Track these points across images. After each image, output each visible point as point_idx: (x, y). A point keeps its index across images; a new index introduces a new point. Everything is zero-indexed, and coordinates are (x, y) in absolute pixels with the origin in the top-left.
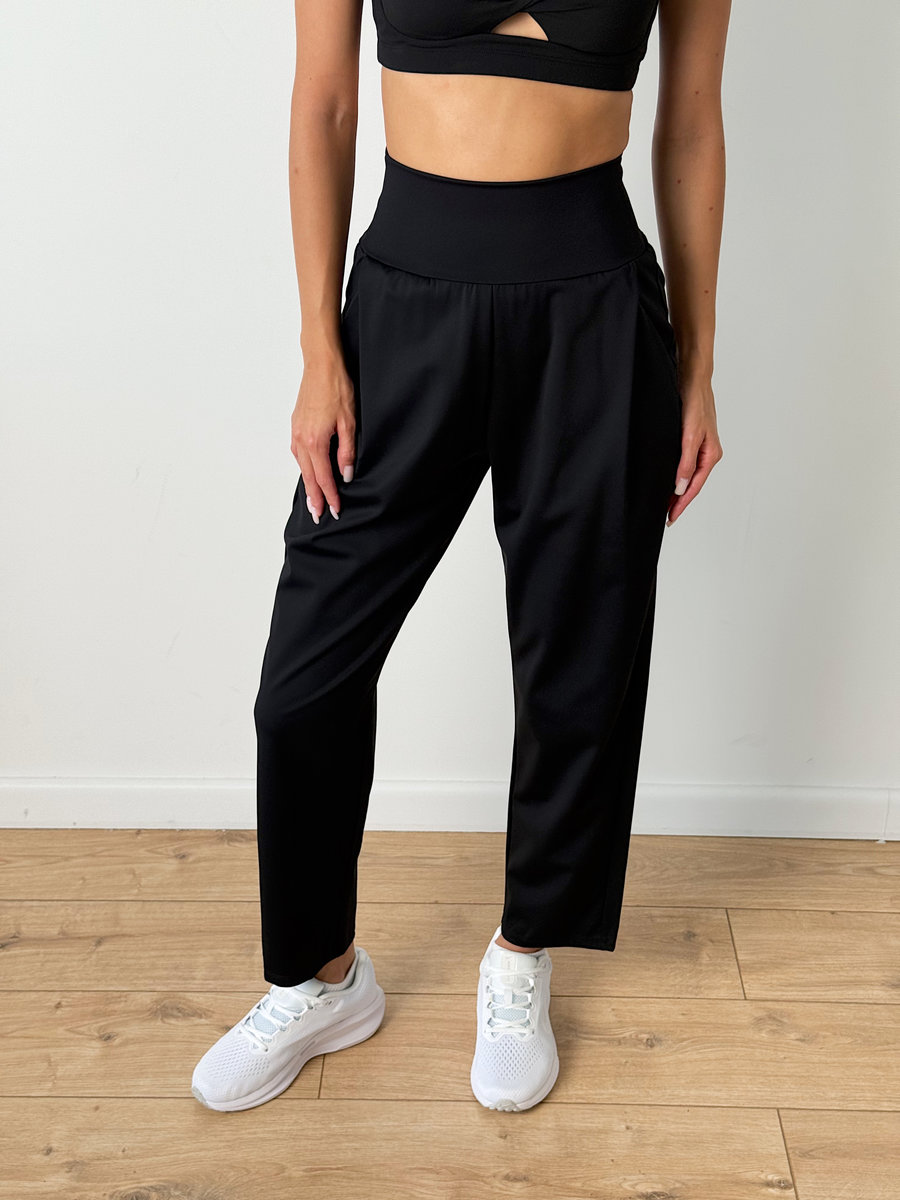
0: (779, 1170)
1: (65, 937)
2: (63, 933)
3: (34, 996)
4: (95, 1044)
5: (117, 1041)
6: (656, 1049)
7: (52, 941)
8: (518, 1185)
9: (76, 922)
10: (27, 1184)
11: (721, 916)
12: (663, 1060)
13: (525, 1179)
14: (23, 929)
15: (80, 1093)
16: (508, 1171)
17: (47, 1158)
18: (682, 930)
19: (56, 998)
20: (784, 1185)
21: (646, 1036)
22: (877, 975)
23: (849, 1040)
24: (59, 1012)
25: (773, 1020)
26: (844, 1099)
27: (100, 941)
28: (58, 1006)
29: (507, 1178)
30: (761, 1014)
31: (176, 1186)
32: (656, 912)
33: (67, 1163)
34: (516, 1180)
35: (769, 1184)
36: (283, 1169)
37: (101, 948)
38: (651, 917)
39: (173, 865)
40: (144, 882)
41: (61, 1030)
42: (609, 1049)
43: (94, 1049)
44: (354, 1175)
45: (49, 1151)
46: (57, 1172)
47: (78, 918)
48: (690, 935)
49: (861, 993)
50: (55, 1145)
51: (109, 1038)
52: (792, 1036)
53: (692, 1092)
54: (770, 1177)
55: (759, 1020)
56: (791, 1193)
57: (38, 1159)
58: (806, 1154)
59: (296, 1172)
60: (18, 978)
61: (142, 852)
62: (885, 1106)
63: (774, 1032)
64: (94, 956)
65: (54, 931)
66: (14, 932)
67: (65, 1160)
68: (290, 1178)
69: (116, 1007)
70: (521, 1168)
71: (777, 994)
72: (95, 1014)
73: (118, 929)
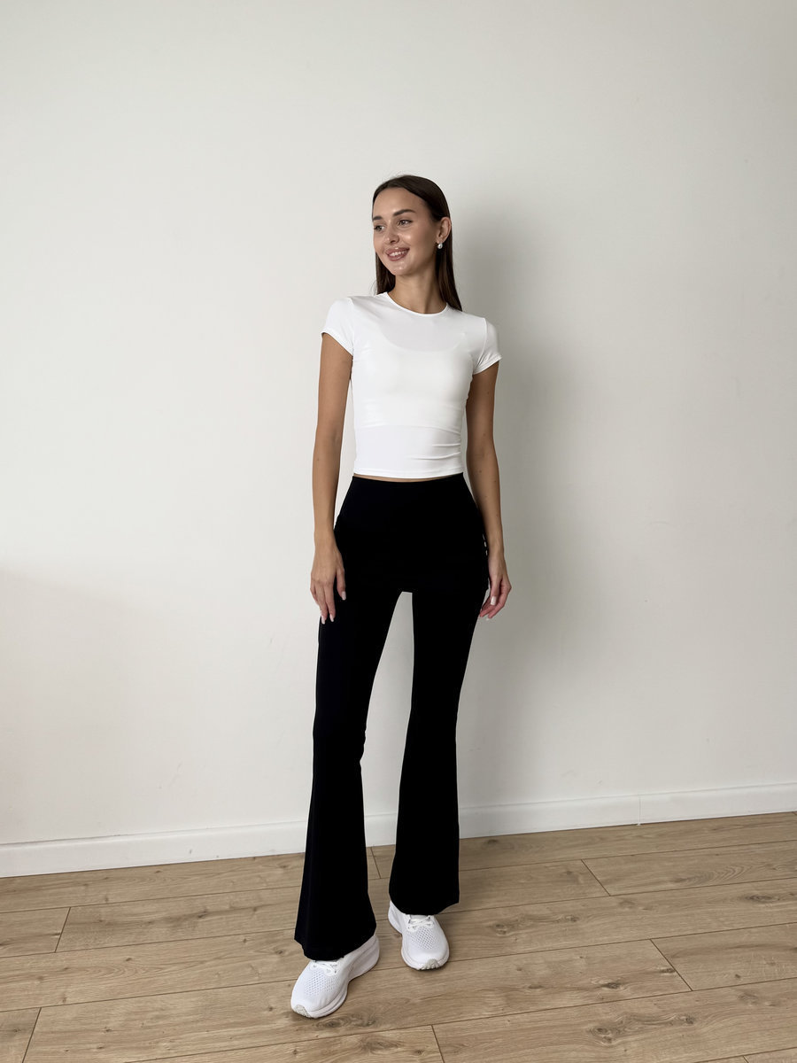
0: (665, 965)
1: (233, 909)
2: (231, 907)
3: (229, 938)
4: (275, 956)
5: (287, 953)
6: (578, 922)
7: (226, 912)
8: (538, 990)
9: (237, 902)
10: (265, 1026)
11: (579, 863)
12: (584, 926)
13: (540, 987)
14: (208, 908)
15: (277, 980)
16: (529, 985)
17: (271, 1013)
18: (564, 871)
19: (242, 938)
20: (672, 972)
21: (569, 917)
22: (666, 878)
23: (667, 906)
24: (247, 944)
25: (626, 902)
26: (679, 931)
27: (255, 909)
28: (245, 941)
29: (530, 988)
30: (621, 901)
31: (353, 1016)
32: (548, 865)
33: (284, 1014)
34: (536, 988)
35: (663, 971)
36: (408, 1000)
37: (258, 912)
38: (546, 867)
39: (280, 871)
40: (268, 880)
41: (251, 952)
42: (554, 925)
43: (276, 958)
44: (448, 997)
45: (271, 1009)
46: (280, 1018)
47: (238, 900)
48: (569, 873)
49: (663, 887)
50: (273, 1006)
51: (281, 952)
52: (640, 908)
53: (606, 938)
54: (662, 968)
55: (621, 904)
56: (675, 974)
57: (266, 1013)
58: (673, 956)
59: (417, 1001)
60: (215, 930)
61: (260, 867)
62: (700, 931)
63: (630, 907)
64: (255, 916)
65: (227, 907)
66: (203, 910)
67: (282, 1012)
68: (414, 1004)
69: (278, 938)
70: (536, 983)
71: (624, 892)
72: (268, 943)
73: (263, 903)
